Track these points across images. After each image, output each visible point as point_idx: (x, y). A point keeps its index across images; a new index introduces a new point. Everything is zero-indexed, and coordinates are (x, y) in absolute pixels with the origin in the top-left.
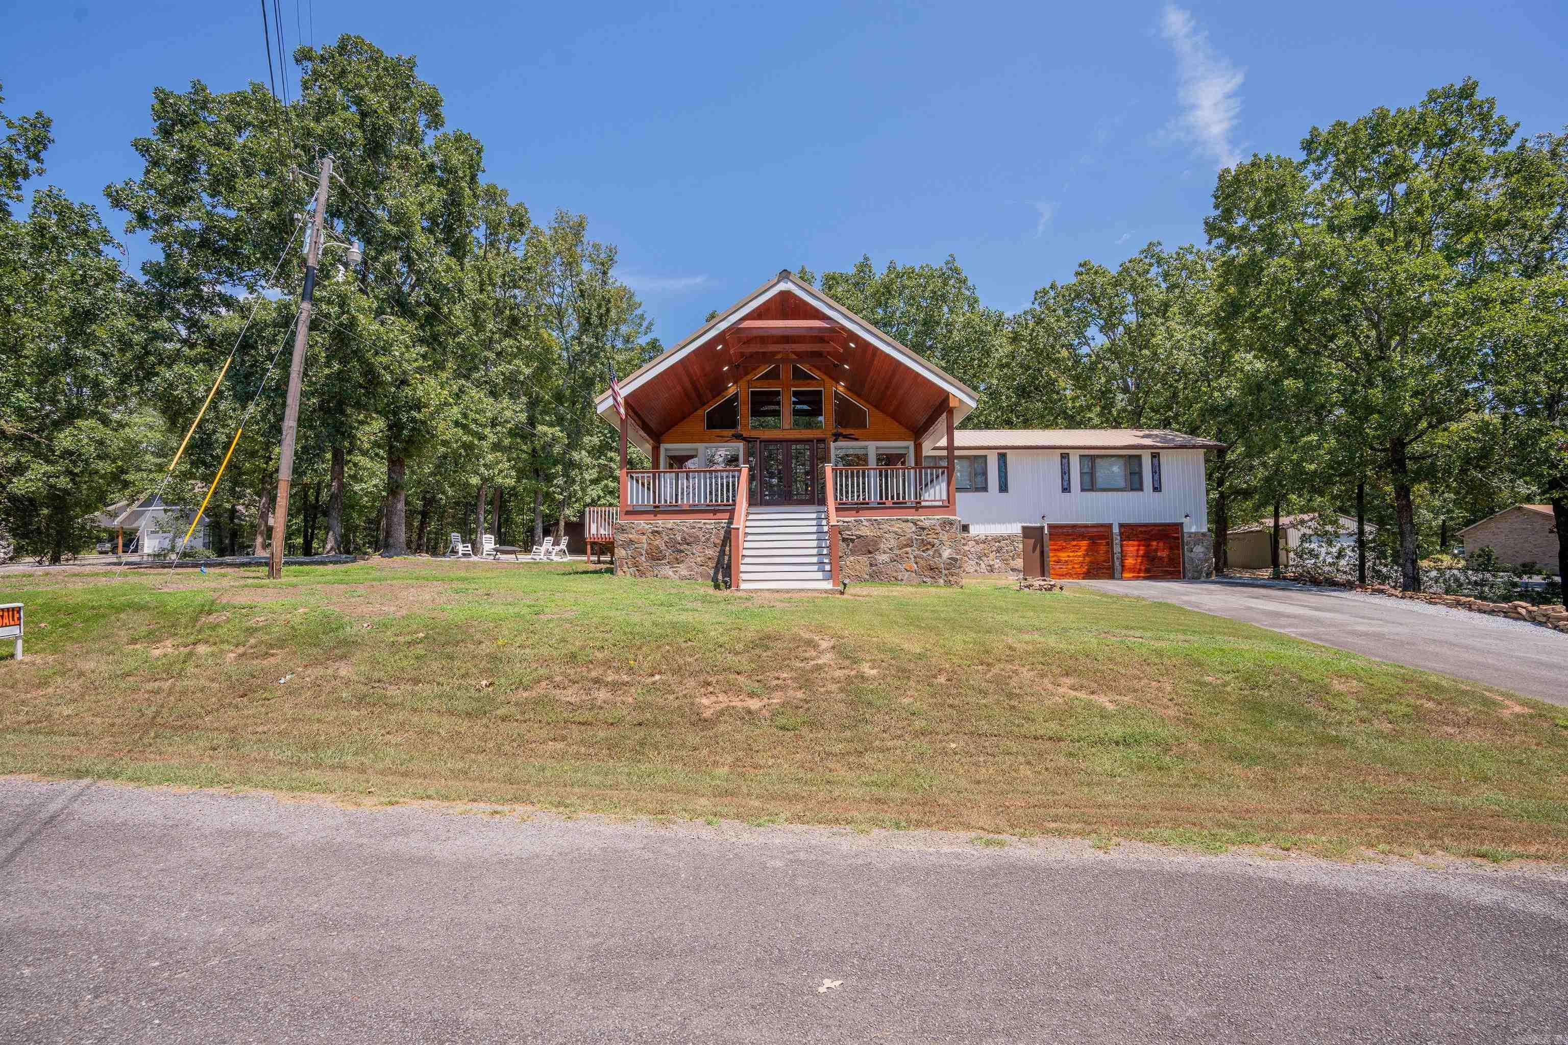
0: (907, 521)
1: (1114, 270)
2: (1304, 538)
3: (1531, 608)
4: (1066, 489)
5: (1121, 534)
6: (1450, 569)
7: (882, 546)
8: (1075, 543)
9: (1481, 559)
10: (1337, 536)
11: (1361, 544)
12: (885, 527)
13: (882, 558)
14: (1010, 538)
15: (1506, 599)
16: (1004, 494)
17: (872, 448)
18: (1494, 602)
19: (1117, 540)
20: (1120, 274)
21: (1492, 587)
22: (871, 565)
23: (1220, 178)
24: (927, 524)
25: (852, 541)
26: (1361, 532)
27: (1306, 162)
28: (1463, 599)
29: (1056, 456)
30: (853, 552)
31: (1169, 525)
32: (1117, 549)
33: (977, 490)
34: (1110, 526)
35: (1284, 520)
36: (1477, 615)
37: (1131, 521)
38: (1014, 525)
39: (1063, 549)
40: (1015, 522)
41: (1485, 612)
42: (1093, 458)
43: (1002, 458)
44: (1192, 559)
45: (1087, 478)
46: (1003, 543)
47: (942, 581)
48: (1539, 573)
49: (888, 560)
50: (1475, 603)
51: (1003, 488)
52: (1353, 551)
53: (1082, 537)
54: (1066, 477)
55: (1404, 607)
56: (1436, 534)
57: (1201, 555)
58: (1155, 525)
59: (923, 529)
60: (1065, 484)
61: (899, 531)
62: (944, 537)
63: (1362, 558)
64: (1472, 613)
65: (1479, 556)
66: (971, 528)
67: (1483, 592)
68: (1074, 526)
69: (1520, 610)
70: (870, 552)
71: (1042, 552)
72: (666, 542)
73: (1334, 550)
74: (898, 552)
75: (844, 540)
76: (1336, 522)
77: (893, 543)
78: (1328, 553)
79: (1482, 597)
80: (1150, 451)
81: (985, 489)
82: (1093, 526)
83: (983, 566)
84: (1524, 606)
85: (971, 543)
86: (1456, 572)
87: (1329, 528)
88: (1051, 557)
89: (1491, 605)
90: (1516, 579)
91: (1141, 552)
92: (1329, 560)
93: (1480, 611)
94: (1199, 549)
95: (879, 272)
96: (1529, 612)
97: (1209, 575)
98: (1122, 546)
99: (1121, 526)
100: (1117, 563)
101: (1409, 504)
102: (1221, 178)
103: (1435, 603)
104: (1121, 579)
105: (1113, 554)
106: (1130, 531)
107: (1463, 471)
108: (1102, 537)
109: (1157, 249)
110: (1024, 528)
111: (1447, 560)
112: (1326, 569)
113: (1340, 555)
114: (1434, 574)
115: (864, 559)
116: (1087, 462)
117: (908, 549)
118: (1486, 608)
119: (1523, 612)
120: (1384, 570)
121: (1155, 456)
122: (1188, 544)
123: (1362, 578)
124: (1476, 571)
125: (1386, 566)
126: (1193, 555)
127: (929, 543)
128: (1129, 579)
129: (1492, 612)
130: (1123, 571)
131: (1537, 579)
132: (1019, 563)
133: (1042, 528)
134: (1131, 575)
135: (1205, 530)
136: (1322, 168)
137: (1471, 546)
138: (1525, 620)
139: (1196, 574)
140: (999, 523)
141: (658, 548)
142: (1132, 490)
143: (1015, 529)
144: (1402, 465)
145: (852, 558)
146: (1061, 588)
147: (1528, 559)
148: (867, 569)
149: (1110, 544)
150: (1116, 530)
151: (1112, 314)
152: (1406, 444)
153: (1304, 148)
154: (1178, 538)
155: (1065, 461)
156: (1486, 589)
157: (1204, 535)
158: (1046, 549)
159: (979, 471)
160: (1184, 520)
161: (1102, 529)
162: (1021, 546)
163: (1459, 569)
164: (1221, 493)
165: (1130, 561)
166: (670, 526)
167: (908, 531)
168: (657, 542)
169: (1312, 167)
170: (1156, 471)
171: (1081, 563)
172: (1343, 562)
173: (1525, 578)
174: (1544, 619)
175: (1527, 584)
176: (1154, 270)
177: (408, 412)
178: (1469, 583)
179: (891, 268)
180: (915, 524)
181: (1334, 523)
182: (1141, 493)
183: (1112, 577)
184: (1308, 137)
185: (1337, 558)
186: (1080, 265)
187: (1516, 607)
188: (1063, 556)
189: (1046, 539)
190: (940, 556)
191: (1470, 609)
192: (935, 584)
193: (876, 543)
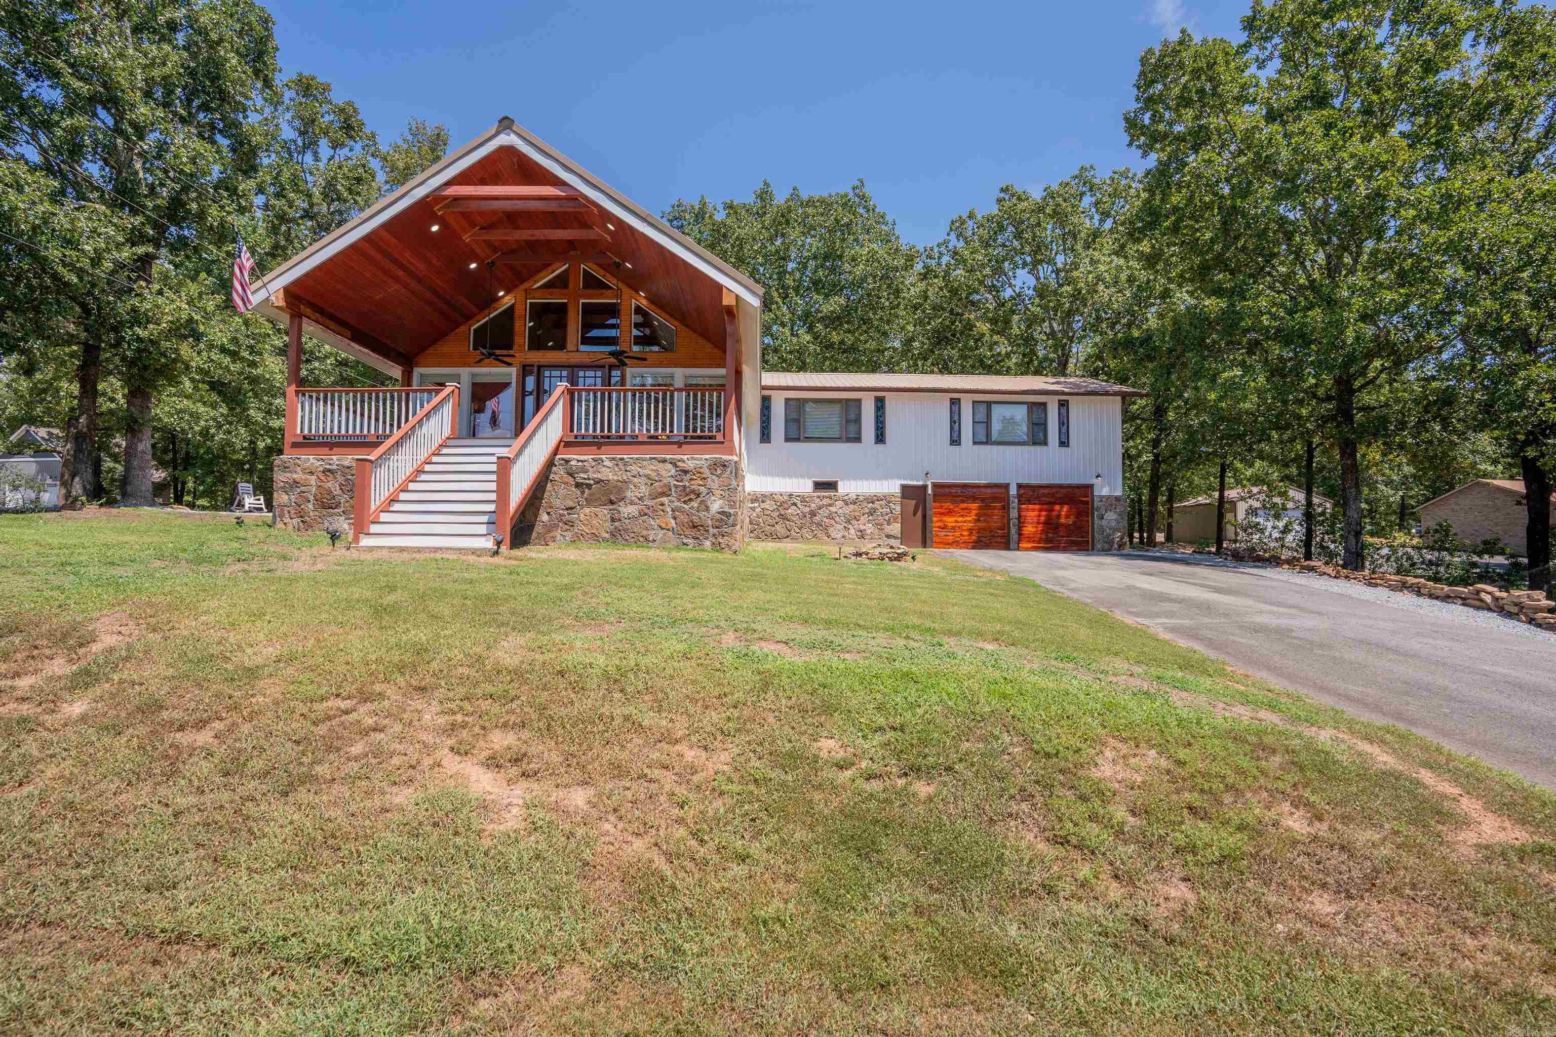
0: (664, 461)
1: (1037, 194)
2: (1253, 511)
3: (1498, 594)
4: (955, 441)
5: (1019, 496)
6: (1404, 546)
7: (629, 494)
8: (965, 505)
9: (1437, 536)
10: (1284, 508)
11: (1309, 516)
12: (634, 469)
13: (627, 510)
14: (886, 499)
15: (1464, 581)
16: (880, 447)
17: (679, 375)
18: (1450, 585)
19: (1014, 503)
20: (1044, 199)
21: (1448, 567)
22: (613, 520)
23: (1142, 60)
24: (690, 465)
25: (589, 486)
26: (1309, 504)
27: (1247, 46)
28: (1411, 580)
29: (944, 402)
30: (589, 502)
31: (1078, 487)
32: (1014, 514)
33: (849, 440)
34: (1007, 486)
35: (1232, 494)
36: (1426, 602)
37: (1034, 481)
38: (892, 482)
39: (950, 513)
40: (892, 478)
41: (1437, 598)
42: (989, 404)
43: (880, 404)
44: (1101, 527)
45: (981, 429)
46: (877, 505)
47: (708, 543)
48: (1502, 553)
49: (636, 513)
50: (1425, 586)
51: (880, 438)
52: (1300, 524)
53: (974, 499)
54: (956, 426)
55: (1336, 589)
56: (1394, 512)
57: (1113, 524)
58: (1061, 486)
59: (686, 472)
60: (955, 435)
61: (653, 474)
62: (714, 483)
63: (1309, 534)
64: (1421, 599)
65: (1436, 531)
66: (840, 485)
67: (1437, 573)
68: (965, 486)
69: (1483, 595)
70: (612, 503)
71: (924, 517)
72: (341, 485)
73: (1281, 524)
74: (650, 503)
75: (578, 485)
76: (1285, 493)
77: (644, 490)
78: (1274, 528)
79: (1436, 579)
80: (1057, 398)
81: (858, 439)
82: (988, 486)
83: (852, 531)
84: (1489, 591)
85: (839, 504)
86: (1409, 550)
87: (1277, 500)
88: (935, 522)
89: (1446, 588)
90: (1476, 559)
91: (1042, 519)
92: (1276, 535)
93: (1431, 596)
94: (1111, 516)
95: (780, 198)
96: (1496, 599)
97: (1121, 546)
98: (1019, 510)
99: (1020, 486)
100: (1013, 531)
101: (1355, 465)
102: (1144, 61)
103: (1376, 585)
104: (1018, 549)
105: (1009, 520)
106: (1029, 493)
107: (1421, 424)
108: (995, 499)
109: (1089, 174)
110: (904, 488)
111: (1400, 537)
112: (1272, 545)
113: (1286, 530)
114: (1385, 551)
115: (604, 512)
116: (982, 409)
117: (665, 500)
118: (1439, 592)
119: (1488, 599)
120: (1332, 546)
121: (1063, 404)
122: (1098, 509)
123: (1308, 556)
124: (1432, 549)
125: (1334, 542)
126: (1104, 523)
127: (693, 492)
128: (1027, 549)
129: (1446, 598)
130: (1019, 541)
131: (1499, 559)
132: (895, 528)
133: (925, 487)
134: (1030, 545)
135: (1118, 493)
136: (1267, 53)
137: (1429, 522)
138: (1489, 609)
139: (1106, 546)
140: (874, 479)
141: (330, 492)
142: (1034, 444)
143: (893, 487)
144: (1349, 418)
145: (587, 510)
146: (913, 558)
147: (1488, 537)
148: (608, 524)
149: (1006, 508)
150: (1013, 491)
151: (1037, 250)
152: (1355, 391)
153: (1245, 28)
154: (1087, 503)
155: (955, 408)
156: (1442, 569)
157: (1117, 499)
158: (929, 513)
159: (852, 416)
160: (1094, 481)
161: (995, 490)
162: (898, 508)
163: (1413, 547)
164: (1156, 456)
165: (1029, 529)
166: (346, 463)
167: (663, 473)
168: (329, 485)
169: (1254, 51)
170: (1064, 423)
171: (971, 531)
172: (1289, 538)
173: (1486, 559)
174: (1515, 610)
175: (1487, 565)
176: (1087, 200)
177: (131, 328)
178: (1423, 563)
179: (795, 195)
180: (675, 465)
181: (1284, 494)
182: (1044, 448)
183: (1007, 547)
184: (1250, 13)
185: (1283, 532)
186: (1002, 190)
187: (1478, 592)
188: (950, 520)
189: (930, 499)
190: (707, 509)
191: (1419, 593)
192: (699, 547)
193: (620, 490)
